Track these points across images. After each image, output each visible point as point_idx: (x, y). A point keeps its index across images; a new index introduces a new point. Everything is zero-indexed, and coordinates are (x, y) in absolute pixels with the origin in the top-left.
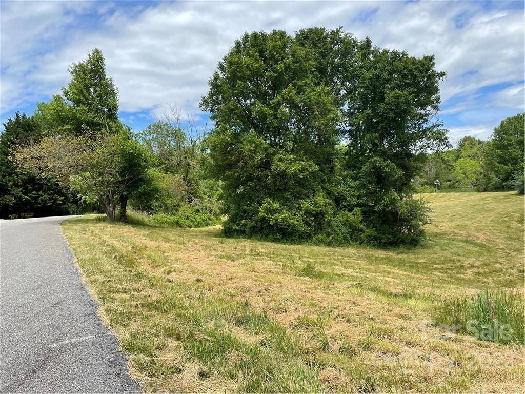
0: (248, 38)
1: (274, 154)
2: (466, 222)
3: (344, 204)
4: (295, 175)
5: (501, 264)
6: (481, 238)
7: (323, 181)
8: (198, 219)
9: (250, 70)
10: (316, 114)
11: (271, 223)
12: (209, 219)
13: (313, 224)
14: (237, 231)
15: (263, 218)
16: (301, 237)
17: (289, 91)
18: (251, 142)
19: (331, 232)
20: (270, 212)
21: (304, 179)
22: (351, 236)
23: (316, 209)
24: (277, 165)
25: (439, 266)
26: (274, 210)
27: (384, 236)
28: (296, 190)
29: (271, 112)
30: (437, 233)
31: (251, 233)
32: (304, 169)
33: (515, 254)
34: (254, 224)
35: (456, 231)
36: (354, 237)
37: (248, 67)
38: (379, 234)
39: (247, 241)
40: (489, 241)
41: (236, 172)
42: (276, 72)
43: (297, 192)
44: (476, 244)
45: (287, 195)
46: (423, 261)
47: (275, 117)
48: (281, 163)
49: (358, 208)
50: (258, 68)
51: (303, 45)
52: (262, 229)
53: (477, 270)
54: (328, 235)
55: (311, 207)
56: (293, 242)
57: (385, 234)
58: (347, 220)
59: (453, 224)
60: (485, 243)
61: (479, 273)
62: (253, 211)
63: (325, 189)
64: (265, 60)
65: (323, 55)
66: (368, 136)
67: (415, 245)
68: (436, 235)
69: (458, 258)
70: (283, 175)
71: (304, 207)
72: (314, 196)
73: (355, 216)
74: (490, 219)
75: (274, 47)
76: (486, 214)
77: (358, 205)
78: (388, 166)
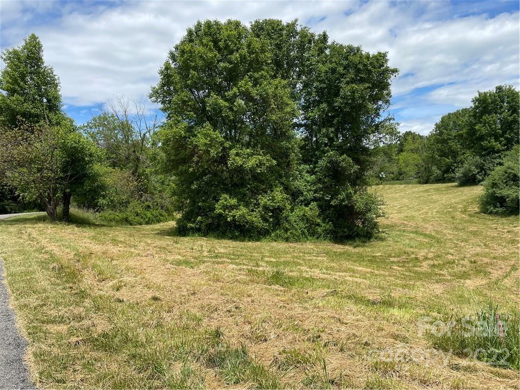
0: (201, 26)
1: (230, 149)
2: (414, 213)
3: (301, 198)
4: (252, 170)
5: (452, 255)
6: (429, 229)
7: (281, 176)
8: (149, 215)
9: (204, 59)
10: (273, 108)
11: (229, 219)
12: (161, 215)
13: (271, 220)
14: (192, 228)
15: (220, 215)
16: (259, 233)
17: (245, 83)
18: (206, 135)
19: (289, 227)
20: (227, 208)
21: (261, 174)
22: (308, 230)
23: (274, 204)
24: (234, 159)
25: (395, 260)
26: (231, 206)
27: (340, 230)
28: (253, 185)
29: (227, 104)
30: (388, 225)
31: (207, 231)
32: (261, 164)
33: (463, 244)
34: (210, 221)
35: (405, 222)
36: (311, 232)
37: (201, 57)
38: (335, 227)
39: (203, 239)
40: (437, 232)
41: (190, 167)
42: (230, 63)
43: (254, 187)
44: (425, 235)
45: (244, 190)
46: (379, 254)
47: (231, 109)
48: (238, 158)
49: (315, 203)
50: (212, 58)
51: (258, 36)
52: (219, 225)
53: (432, 263)
54: (286, 230)
55: (269, 203)
56: (251, 238)
57: (341, 228)
58: (304, 215)
59: (402, 216)
60: (433, 234)
61: (434, 266)
62: (209, 207)
63: (282, 184)
64: (219, 50)
65: (279, 46)
66: (324, 130)
67: (370, 238)
68: (388, 226)
69: (412, 250)
70: (240, 170)
71: (262, 203)
72: (272, 191)
73: (312, 210)
74: (435, 210)
75: (228, 37)
76: (432, 206)
77: (315, 199)
78: (344, 160)
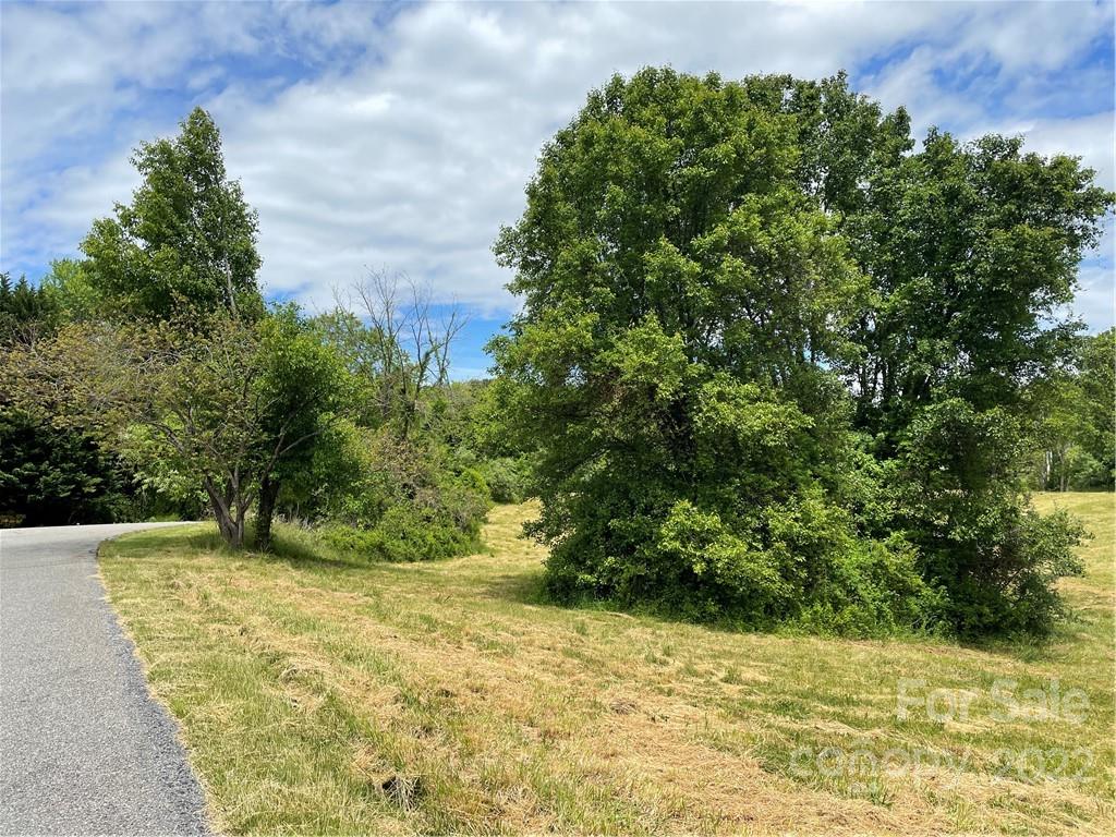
0: (622, 86)
1: (702, 381)
7: (815, 459)
11: (696, 569)
12: (455, 539)
14: (587, 586)
15: (672, 556)
16: (769, 610)
18: (647, 346)
20: (693, 537)
21: (775, 450)
23: (809, 533)
24: (714, 409)
26: (698, 533)
27: (969, 610)
28: (748, 480)
29: (698, 268)
31: (631, 596)
34: (640, 569)
36: (900, 614)
38: (955, 601)
41: (594, 425)
42: (709, 165)
43: (751, 485)
45: (730, 491)
48: (724, 405)
49: (903, 532)
52: (661, 581)
54: (837, 605)
56: (750, 625)
57: (971, 603)
58: (881, 565)
62: (635, 533)
72: (800, 497)
73: (899, 555)
77: (898, 522)
